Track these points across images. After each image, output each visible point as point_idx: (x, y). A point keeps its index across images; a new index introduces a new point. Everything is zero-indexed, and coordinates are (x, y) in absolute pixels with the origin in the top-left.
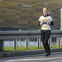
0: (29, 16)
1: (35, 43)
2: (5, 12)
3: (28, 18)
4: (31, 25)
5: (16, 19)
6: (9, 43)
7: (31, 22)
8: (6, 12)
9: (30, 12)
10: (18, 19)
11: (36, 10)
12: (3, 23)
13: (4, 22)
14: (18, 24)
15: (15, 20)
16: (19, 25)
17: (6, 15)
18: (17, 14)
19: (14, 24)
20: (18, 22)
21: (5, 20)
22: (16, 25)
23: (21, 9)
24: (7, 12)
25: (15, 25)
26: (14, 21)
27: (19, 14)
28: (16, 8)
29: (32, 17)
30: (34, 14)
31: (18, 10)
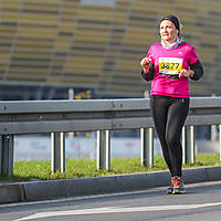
0: (108, 40)
1: (129, 145)
2: (15, 24)
3: (102, 50)
4: (116, 77)
5: (58, 54)
6: (33, 143)
7: (112, 64)
8: (19, 28)
9: (111, 27)
10: (65, 54)
11: (132, 18)
12: (7, 69)
13: (12, 66)
14: (65, 71)
15: (53, 57)
16: (67, 75)
17: (20, 38)
18: (61, 34)
19: (50, 71)
20: (67, 65)
21: (13, 59)
22: (58, 74)
23: (74, 14)
24: (23, 25)
25: (53, 74)
26: (49, 60)
27: (70, 34)
28: (56, 13)
29: (118, 44)
30: (126, 35)
31: (63, 20)
